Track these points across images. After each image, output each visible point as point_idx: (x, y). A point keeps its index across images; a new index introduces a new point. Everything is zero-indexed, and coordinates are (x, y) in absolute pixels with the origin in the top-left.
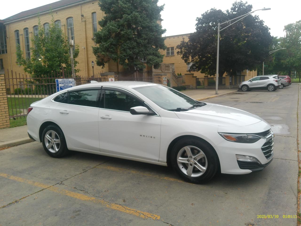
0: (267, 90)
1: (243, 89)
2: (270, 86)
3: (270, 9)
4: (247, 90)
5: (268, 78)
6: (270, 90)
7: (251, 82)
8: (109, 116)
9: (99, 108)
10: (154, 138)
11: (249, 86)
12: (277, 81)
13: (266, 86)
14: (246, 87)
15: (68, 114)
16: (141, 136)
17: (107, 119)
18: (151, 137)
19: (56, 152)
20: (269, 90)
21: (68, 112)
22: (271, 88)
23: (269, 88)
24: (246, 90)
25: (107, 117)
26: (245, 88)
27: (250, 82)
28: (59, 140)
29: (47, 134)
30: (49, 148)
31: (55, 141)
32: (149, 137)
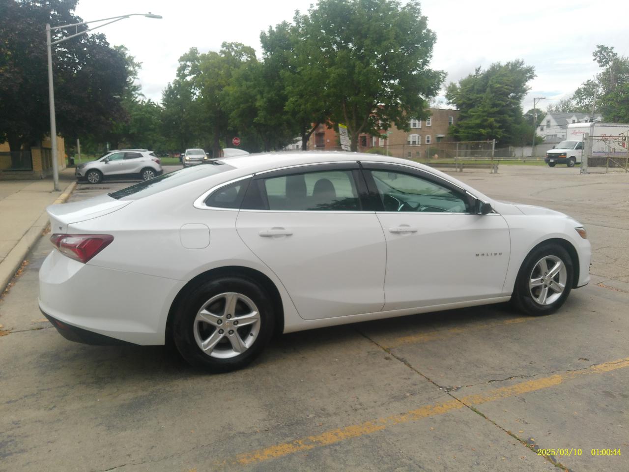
1: (89, 178)
2: (147, 172)
3: (161, 17)
4: (99, 180)
5: (140, 156)
7: (106, 162)
8: (407, 226)
9: (374, 212)
11: (103, 171)
12: (157, 162)
13: (139, 172)
14: (97, 174)
15: (288, 235)
16: (477, 255)
17: (406, 232)
18: (496, 254)
19: (244, 351)
20: (145, 178)
21: (288, 231)
22: (149, 176)
23: (144, 176)
24: (97, 180)
25: (404, 229)
26: (94, 177)
27: (104, 162)
28: (254, 313)
29: (202, 310)
30: (212, 350)
31: (237, 322)
32: (491, 254)
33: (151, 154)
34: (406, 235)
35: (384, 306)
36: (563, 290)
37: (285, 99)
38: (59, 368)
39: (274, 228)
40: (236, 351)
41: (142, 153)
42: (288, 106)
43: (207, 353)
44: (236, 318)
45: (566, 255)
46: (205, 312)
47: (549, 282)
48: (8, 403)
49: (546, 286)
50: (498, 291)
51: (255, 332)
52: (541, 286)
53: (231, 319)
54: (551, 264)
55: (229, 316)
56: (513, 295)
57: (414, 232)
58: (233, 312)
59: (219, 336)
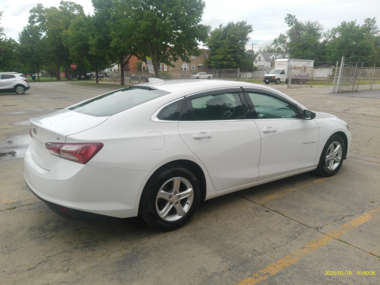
0: (16, 93)
2: (19, 87)
5: (13, 77)
6: (20, 93)
8: (271, 128)
9: (253, 120)
10: (315, 142)
13: (13, 87)
15: (209, 137)
16: (304, 144)
17: (271, 132)
18: (312, 142)
19: (185, 214)
20: (18, 92)
21: (208, 135)
22: (20, 89)
23: (17, 90)
28: (190, 190)
29: (161, 190)
30: (166, 217)
31: (180, 196)
32: (310, 143)
33: (21, 76)
34: (270, 134)
35: (258, 178)
36: (340, 160)
37: (110, 39)
38: (51, 238)
39: (201, 133)
40: (180, 215)
41: (15, 75)
42: (112, 44)
43: (164, 219)
44: (180, 194)
45: (342, 141)
46: (162, 191)
47: (334, 157)
48: (29, 270)
49: (333, 159)
50: (312, 164)
51: (190, 202)
52: (330, 159)
53: (177, 195)
54: (335, 146)
55: (176, 193)
56: (318, 166)
57: (275, 131)
58: (178, 190)
59: (170, 206)
